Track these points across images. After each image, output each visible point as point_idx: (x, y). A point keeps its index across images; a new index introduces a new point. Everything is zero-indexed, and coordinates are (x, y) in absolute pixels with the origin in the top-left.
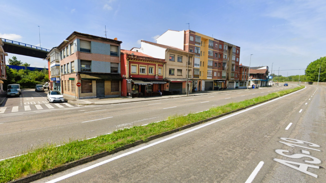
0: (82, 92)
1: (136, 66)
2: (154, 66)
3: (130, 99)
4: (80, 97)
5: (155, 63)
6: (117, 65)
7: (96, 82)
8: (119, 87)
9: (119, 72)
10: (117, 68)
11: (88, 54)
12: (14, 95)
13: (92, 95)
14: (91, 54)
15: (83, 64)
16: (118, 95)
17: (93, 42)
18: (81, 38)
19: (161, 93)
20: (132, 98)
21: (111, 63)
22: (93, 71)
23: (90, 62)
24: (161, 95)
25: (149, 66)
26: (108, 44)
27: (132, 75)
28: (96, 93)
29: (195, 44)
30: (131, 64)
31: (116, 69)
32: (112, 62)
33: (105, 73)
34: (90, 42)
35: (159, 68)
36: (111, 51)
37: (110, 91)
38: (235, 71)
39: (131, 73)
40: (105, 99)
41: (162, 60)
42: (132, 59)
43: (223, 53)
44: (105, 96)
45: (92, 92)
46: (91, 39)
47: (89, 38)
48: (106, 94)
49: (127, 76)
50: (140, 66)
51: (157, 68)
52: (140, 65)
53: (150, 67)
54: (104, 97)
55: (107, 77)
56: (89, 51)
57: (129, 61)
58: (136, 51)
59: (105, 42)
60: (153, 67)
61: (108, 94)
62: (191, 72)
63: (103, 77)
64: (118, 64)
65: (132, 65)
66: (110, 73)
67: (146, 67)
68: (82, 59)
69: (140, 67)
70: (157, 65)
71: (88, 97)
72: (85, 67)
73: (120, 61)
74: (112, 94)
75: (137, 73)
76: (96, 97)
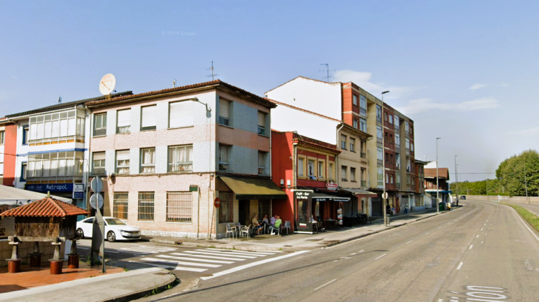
0: (219, 222)
1: (302, 159)
2: (324, 161)
4: (218, 235)
5: (325, 154)
8: (269, 208)
9: (270, 173)
11: (229, 130)
14: (233, 130)
17: (236, 104)
18: (222, 95)
20: (313, 234)
21: (259, 151)
25: (318, 159)
26: (255, 109)
29: (360, 113)
30: (298, 156)
32: (260, 149)
33: (251, 176)
35: (330, 164)
38: (411, 172)
39: (298, 176)
41: (332, 146)
43: (394, 133)
45: (233, 222)
46: (234, 95)
47: (231, 94)
49: (294, 181)
50: (309, 160)
51: (327, 165)
52: (308, 158)
53: (319, 162)
59: (251, 105)
62: (366, 172)
65: (299, 158)
66: (257, 176)
68: (222, 142)
70: (328, 158)
73: (271, 146)
75: (305, 177)
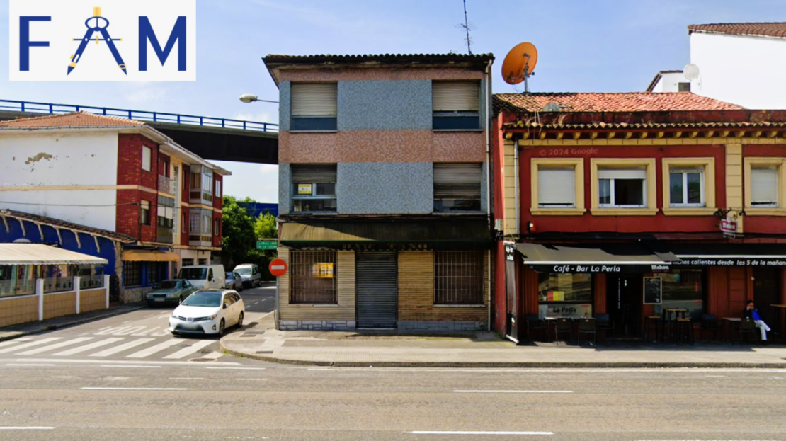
0: (292, 302)
1: (573, 168)
2: (710, 162)
3: (510, 351)
4: (284, 322)
5: (717, 141)
6: (477, 171)
7: (357, 259)
8: (481, 282)
9: (487, 207)
10: (477, 187)
11: (322, 137)
12: (162, 299)
13: (332, 316)
14: (337, 135)
15: (305, 183)
16: (477, 324)
17: (348, 83)
18: (299, 77)
19: (764, 327)
20: (518, 344)
21: (436, 165)
22: (344, 206)
23: (333, 167)
24: (764, 337)
25: (666, 162)
26: (420, 82)
27: (537, 218)
28: (353, 309)
30: (535, 162)
31: (470, 194)
32: (442, 159)
33: (403, 215)
34: (335, 84)
35: (754, 167)
36: (435, 112)
37: (431, 299)
39: (535, 208)
40: (396, 339)
42: (534, 134)
44: (399, 323)
45: (336, 302)
46: (338, 70)
47: (329, 70)
48: (403, 312)
49: (508, 223)
50: (600, 167)
51: (733, 172)
52: (594, 162)
53: (672, 167)
54: (395, 326)
55: (403, 234)
56: (327, 124)
57: (520, 149)
58: (676, 89)
59: (404, 75)
60: (704, 166)
61: (419, 316)
63: (383, 233)
64: (480, 165)
65: (541, 168)
66: (430, 215)
67: (645, 167)
68: (297, 160)
69: (595, 175)
70: (732, 150)
71: (317, 322)
72: (311, 195)
73: (487, 149)
74: (441, 317)
75: (581, 208)
76: (352, 323)
